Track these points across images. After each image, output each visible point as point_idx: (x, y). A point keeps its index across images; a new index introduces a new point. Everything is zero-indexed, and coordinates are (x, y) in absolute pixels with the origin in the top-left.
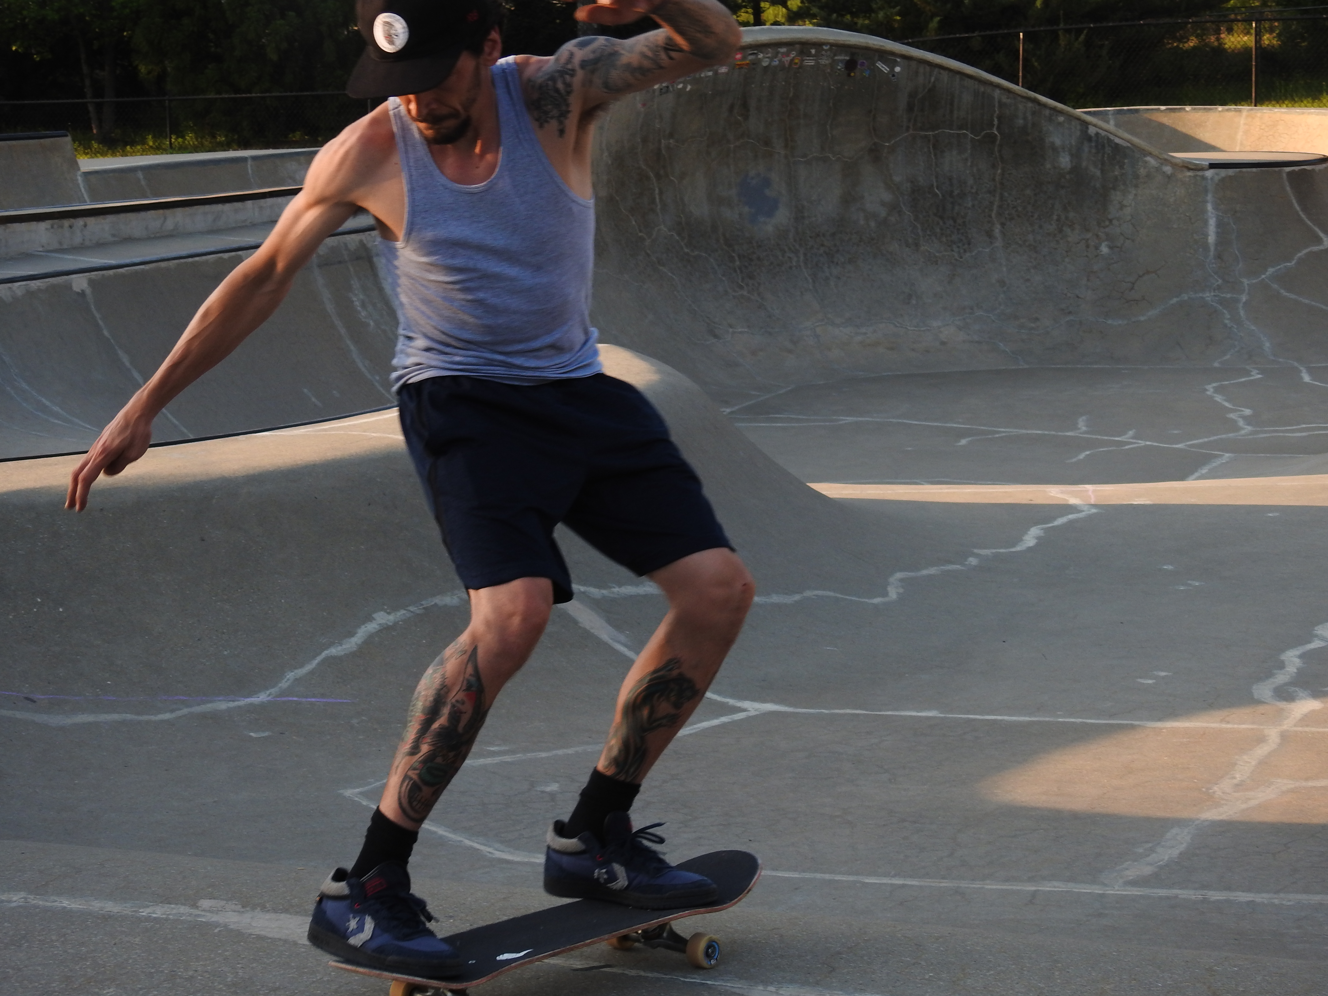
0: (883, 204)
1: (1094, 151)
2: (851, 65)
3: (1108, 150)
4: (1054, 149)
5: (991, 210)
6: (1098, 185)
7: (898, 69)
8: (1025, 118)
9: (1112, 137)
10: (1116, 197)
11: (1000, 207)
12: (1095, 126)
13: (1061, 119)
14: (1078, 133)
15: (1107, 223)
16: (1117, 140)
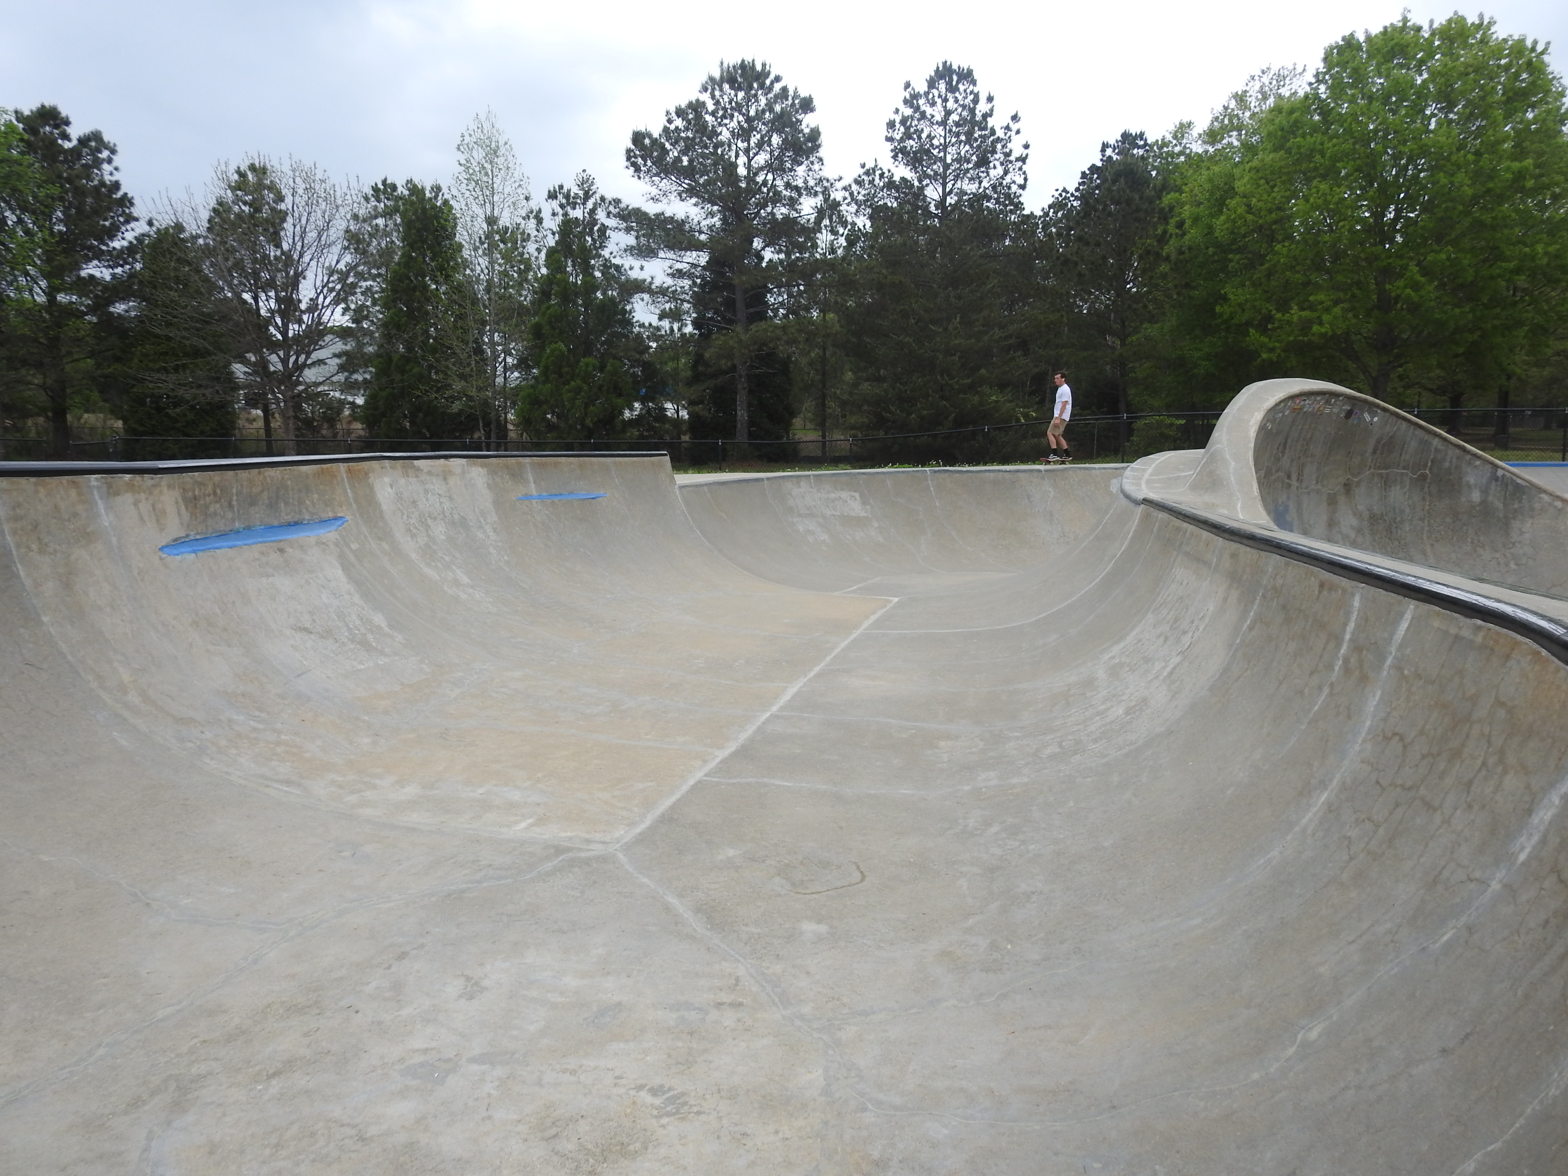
0: (1352, 527)
1: (1499, 489)
2: (1349, 414)
3: (1510, 488)
4: (1469, 486)
5: (1422, 534)
6: (1501, 515)
7: (1376, 419)
8: (1451, 462)
9: (1514, 478)
10: (1516, 524)
11: (1429, 531)
12: (1503, 469)
13: (1478, 463)
14: (1489, 474)
15: (1511, 545)
16: (1519, 481)
